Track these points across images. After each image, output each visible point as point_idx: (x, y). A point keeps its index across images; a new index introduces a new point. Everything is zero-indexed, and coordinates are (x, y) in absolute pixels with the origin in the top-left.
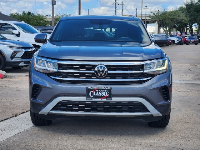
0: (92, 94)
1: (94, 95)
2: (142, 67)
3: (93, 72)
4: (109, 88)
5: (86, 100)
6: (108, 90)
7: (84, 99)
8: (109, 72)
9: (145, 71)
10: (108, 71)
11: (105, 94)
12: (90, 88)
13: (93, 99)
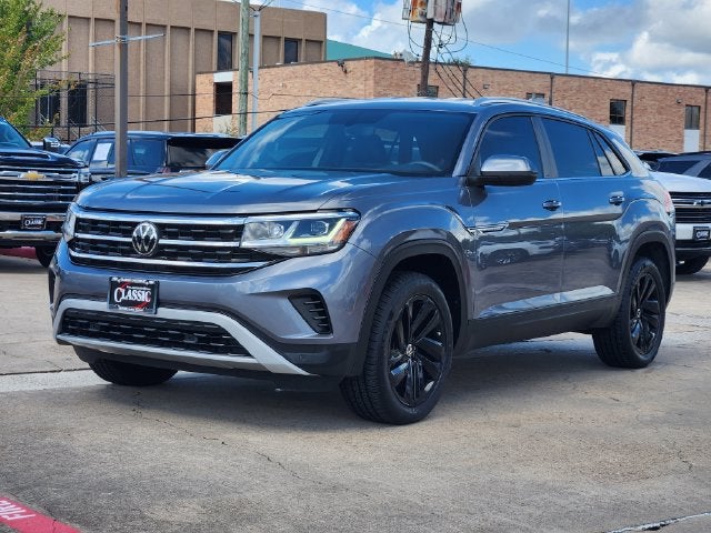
0: (119, 295)
1: (123, 297)
2: (238, 232)
3: (130, 240)
4: (151, 282)
5: (109, 311)
6: (149, 286)
7: (102, 306)
8: (162, 242)
9: (245, 244)
10: (160, 237)
11: (143, 297)
12: (115, 279)
13: (120, 308)
